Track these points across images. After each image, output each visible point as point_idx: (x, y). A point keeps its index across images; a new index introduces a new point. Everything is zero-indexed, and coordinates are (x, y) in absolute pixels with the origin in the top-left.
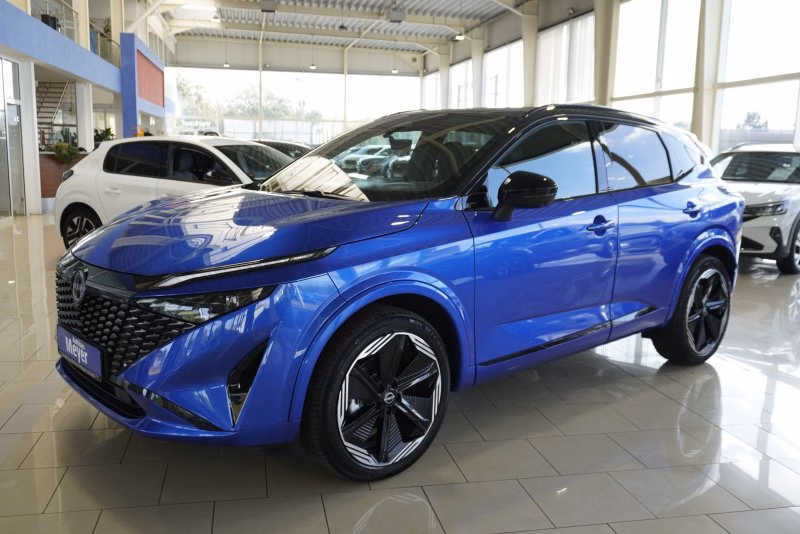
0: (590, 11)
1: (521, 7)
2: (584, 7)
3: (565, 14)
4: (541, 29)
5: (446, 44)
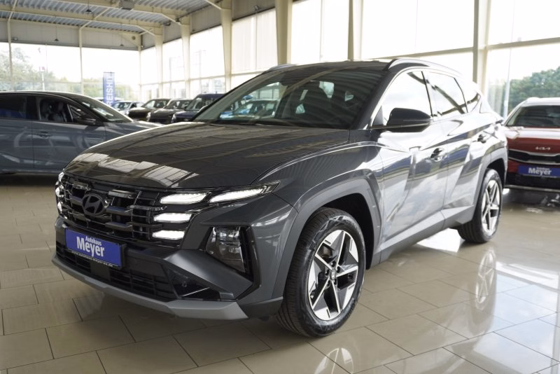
0: (272, 8)
1: (220, 3)
2: (265, 5)
3: (252, 10)
4: (235, 20)
5: (159, 27)
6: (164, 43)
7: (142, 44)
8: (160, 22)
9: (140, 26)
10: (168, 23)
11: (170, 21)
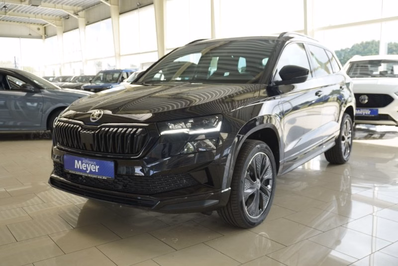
2: (145, 3)
3: (136, 6)
5: (60, 20)
6: (64, 32)
7: (45, 34)
8: (60, 16)
9: (44, 19)
10: (67, 17)
11: (69, 15)
